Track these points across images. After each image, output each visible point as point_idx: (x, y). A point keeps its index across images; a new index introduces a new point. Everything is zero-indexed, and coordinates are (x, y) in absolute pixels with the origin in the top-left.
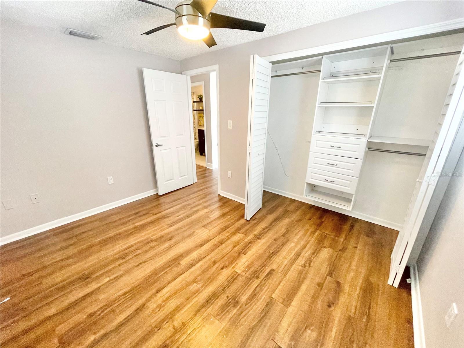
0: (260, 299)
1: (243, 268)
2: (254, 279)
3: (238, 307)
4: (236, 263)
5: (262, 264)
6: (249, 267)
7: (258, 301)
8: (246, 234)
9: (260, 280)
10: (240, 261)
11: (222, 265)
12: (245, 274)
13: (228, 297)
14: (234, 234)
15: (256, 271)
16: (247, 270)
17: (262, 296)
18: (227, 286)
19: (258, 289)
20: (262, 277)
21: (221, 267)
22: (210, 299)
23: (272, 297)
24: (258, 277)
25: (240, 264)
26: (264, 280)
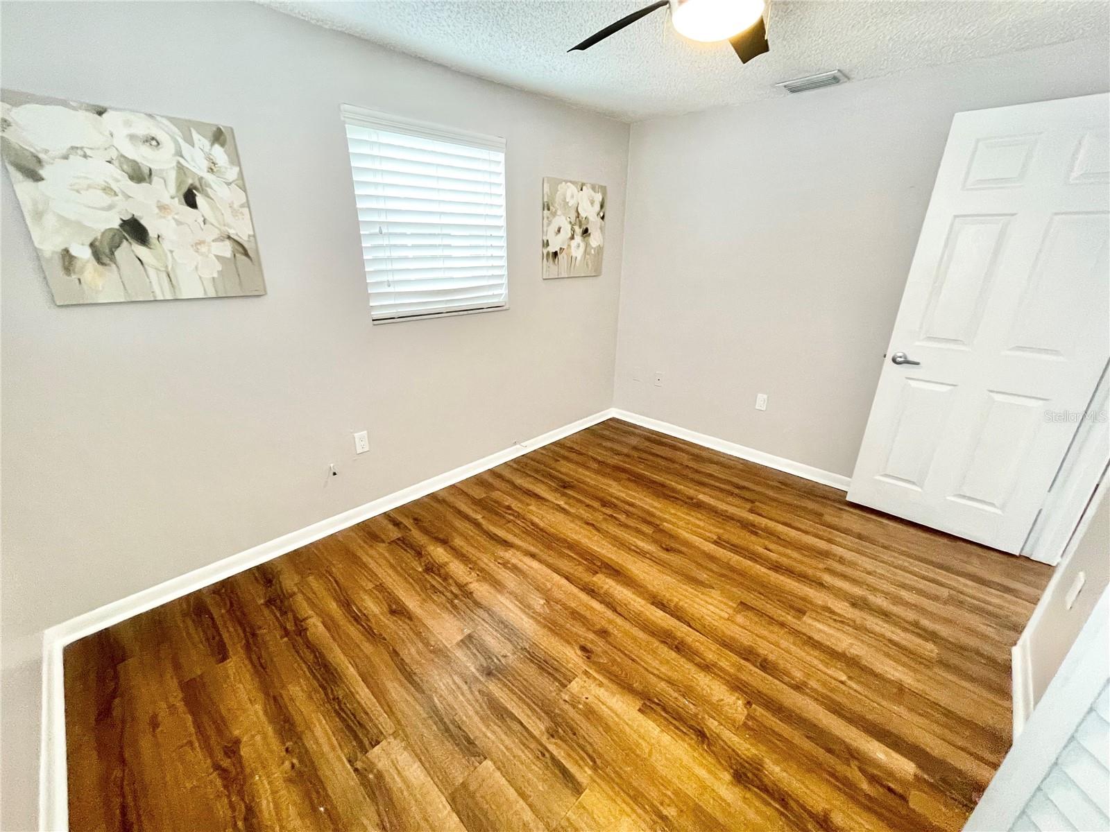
0: (488, 726)
1: (587, 698)
2: (548, 723)
3: (477, 674)
4: (605, 681)
5: (600, 756)
6: (590, 713)
7: (482, 718)
8: (753, 729)
9: (544, 740)
10: (613, 694)
11: (594, 648)
12: (565, 701)
13: (505, 656)
14: (737, 686)
15: (575, 734)
16: (581, 706)
17: (494, 732)
18: (533, 657)
19: (516, 727)
20: (551, 748)
21: (589, 646)
22: (506, 626)
23: (485, 758)
24: (552, 734)
25: (601, 692)
26: (540, 748)
